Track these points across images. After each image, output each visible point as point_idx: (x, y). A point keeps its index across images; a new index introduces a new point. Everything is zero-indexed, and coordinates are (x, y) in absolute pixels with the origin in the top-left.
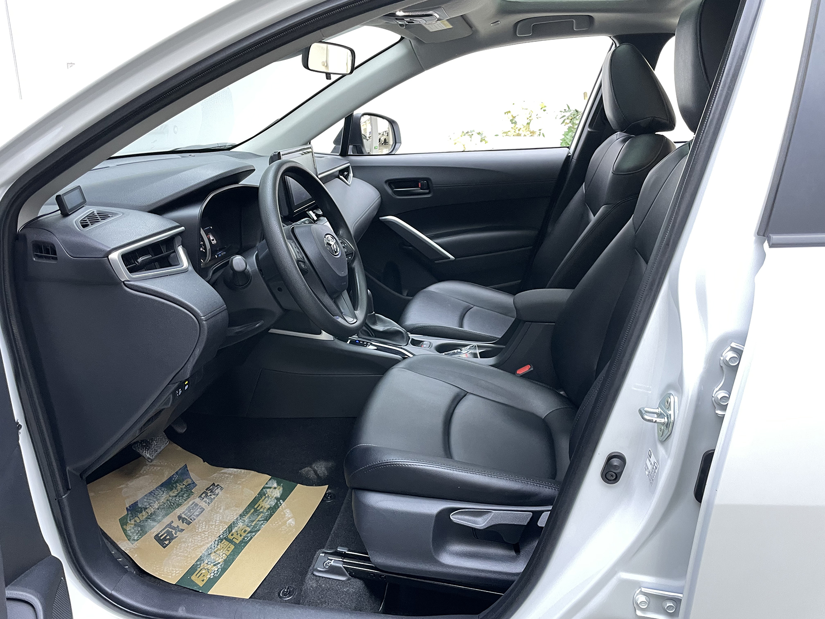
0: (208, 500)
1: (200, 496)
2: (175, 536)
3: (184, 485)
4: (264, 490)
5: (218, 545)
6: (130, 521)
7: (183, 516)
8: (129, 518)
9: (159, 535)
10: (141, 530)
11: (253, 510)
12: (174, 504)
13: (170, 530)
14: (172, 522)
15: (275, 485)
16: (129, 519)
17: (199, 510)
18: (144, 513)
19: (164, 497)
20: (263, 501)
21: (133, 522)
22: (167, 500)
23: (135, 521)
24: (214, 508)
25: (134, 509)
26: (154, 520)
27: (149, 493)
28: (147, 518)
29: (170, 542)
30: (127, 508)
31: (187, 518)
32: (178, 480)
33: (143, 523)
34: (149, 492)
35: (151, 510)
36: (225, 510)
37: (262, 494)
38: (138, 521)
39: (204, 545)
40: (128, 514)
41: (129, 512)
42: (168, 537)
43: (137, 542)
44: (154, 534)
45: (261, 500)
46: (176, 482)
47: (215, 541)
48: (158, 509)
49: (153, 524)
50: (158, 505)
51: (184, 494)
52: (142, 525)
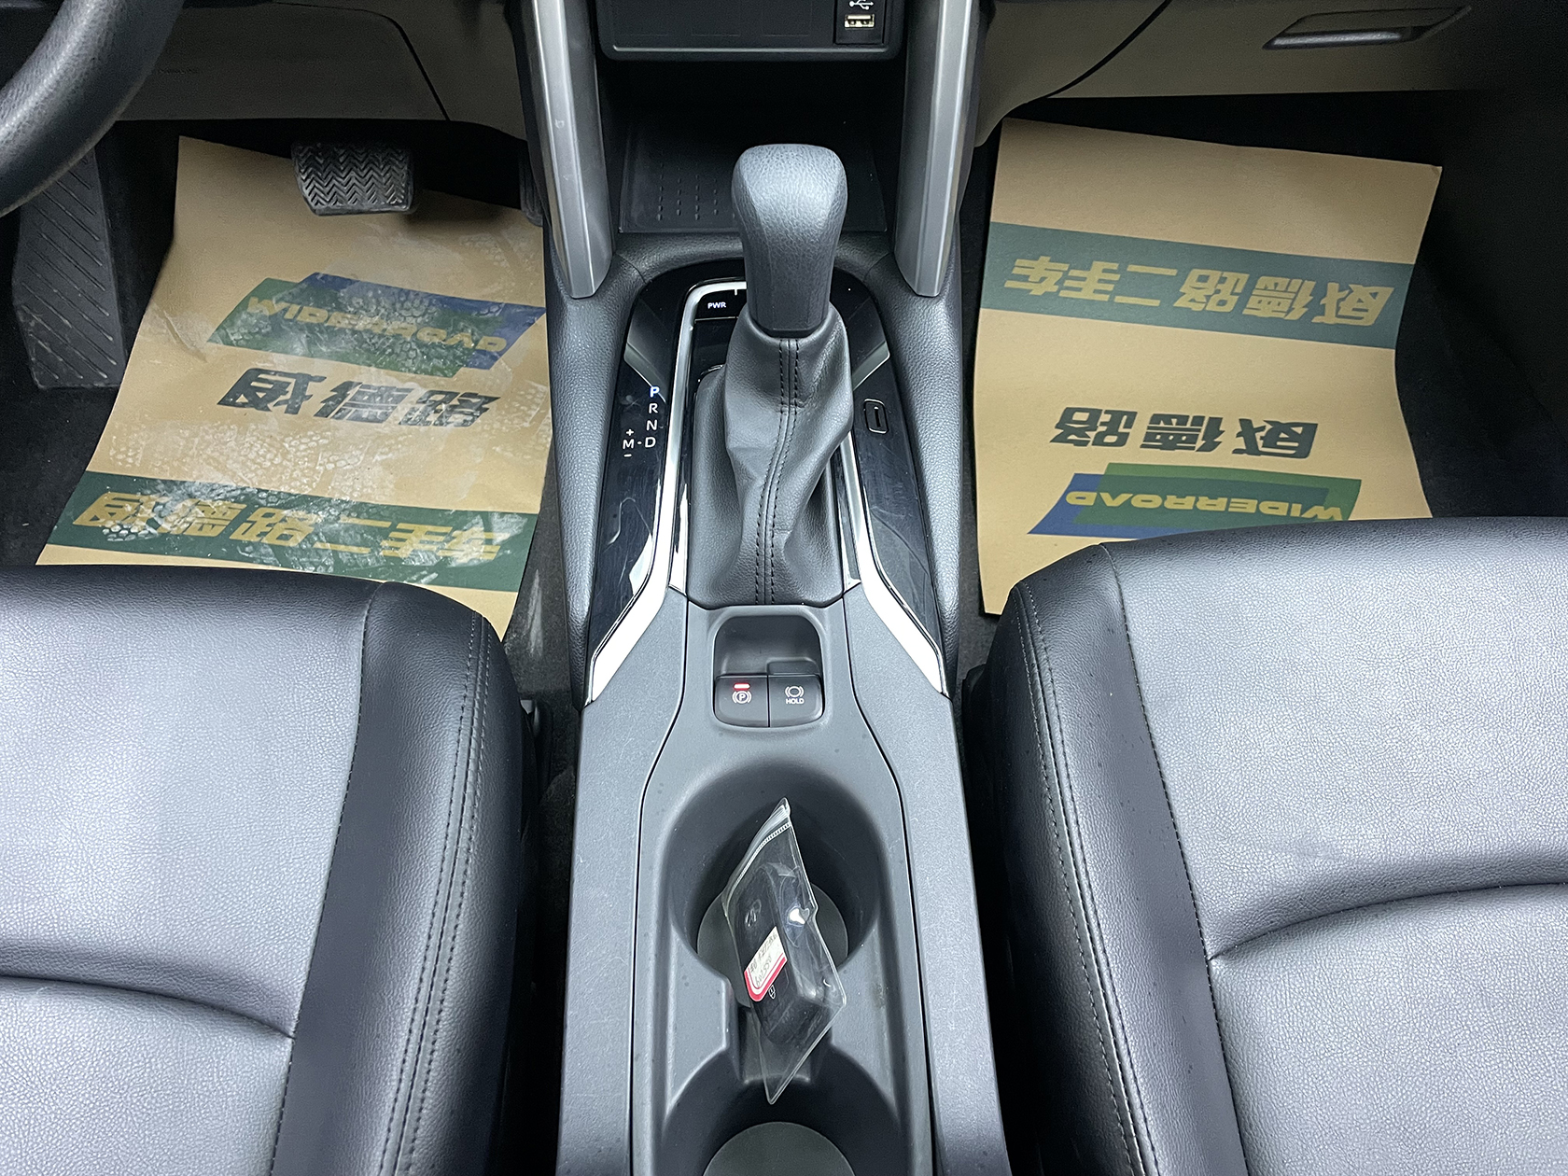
0: (418, 413)
1: (433, 393)
2: (270, 406)
3: (476, 342)
4: (478, 519)
5: (225, 499)
6: (277, 302)
7: (351, 393)
8: (285, 292)
9: (261, 376)
10: (267, 335)
11: (387, 524)
12: (390, 354)
13: (290, 389)
14: (322, 379)
15: (501, 536)
16: (280, 295)
17: (379, 412)
18: (321, 314)
19: (404, 325)
20: (429, 533)
21: (278, 308)
22: (397, 337)
23: (285, 310)
24: (391, 437)
25: (324, 289)
26: (310, 343)
27: (402, 290)
28: (310, 327)
29: (243, 405)
30: (317, 274)
31: (347, 400)
32: (486, 322)
33: (291, 327)
34: (407, 287)
35: (340, 321)
36: (382, 463)
37: (459, 520)
38: (288, 316)
39: (224, 470)
40: (296, 285)
41: (305, 285)
42: (261, 395)
43: (221, 345)
44: (260, 366)
45: (430, 528)
46: (477, 323)
47: (244, 489)
48: (354, 332)
49: (299, 348)
50: (369, 327)
51: (440, 357)
52: (282, 330)
